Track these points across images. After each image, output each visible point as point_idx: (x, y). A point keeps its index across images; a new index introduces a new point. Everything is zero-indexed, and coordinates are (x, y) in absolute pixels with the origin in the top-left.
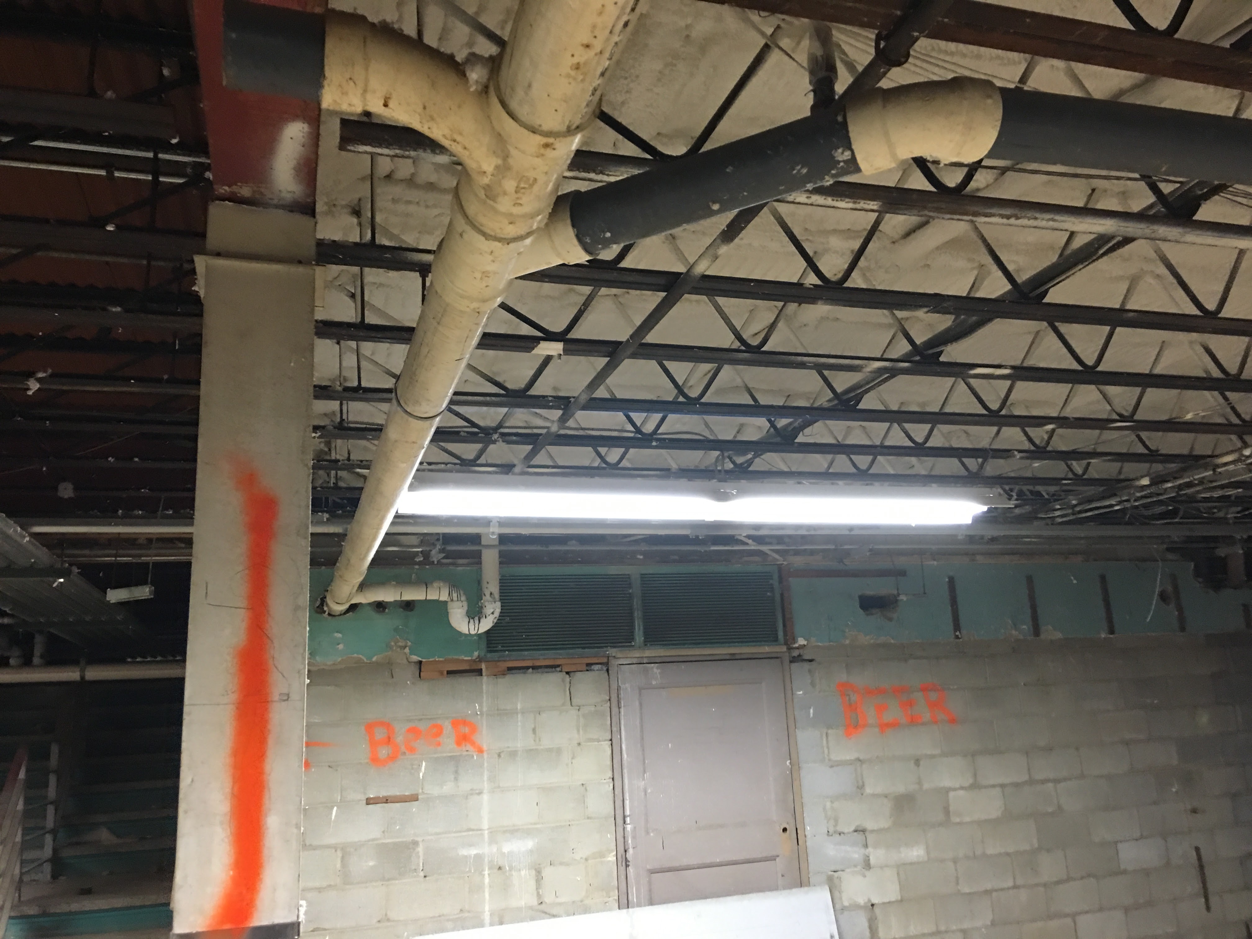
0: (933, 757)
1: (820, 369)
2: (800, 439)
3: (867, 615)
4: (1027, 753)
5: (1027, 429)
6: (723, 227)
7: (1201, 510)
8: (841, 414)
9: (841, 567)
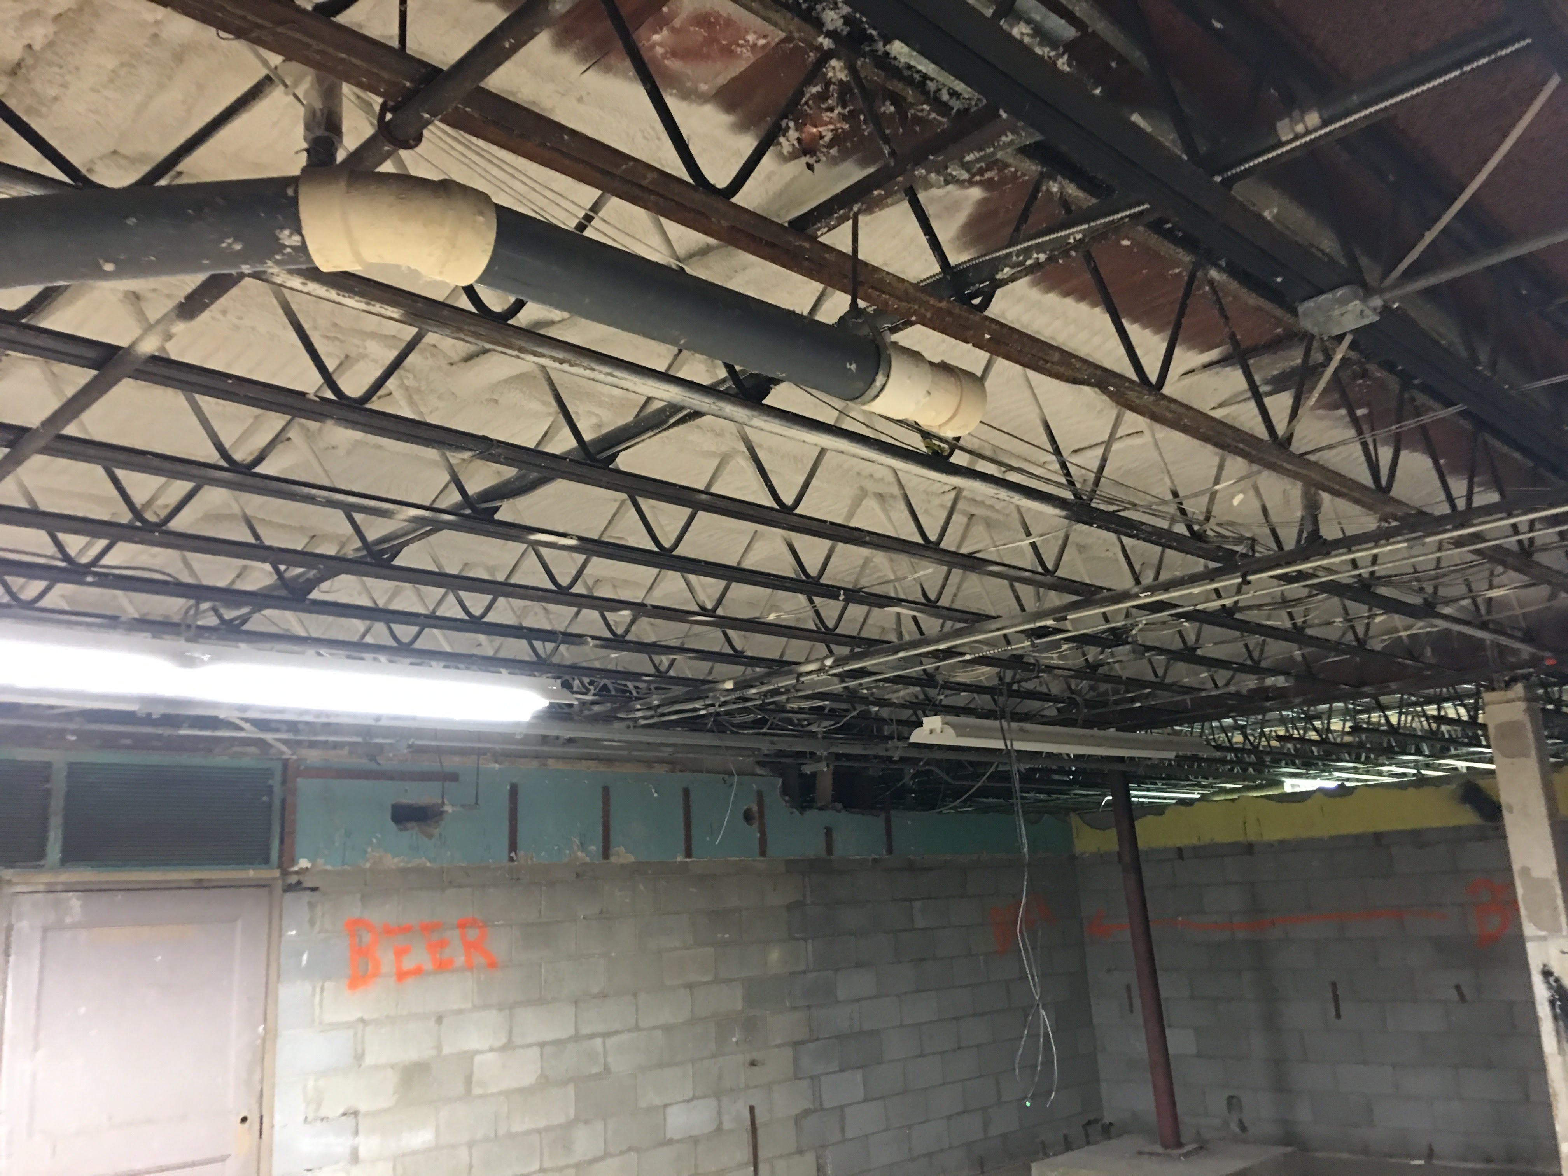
0: (460, 1012)
1: (349, 510)
2: (315, 595)
3: (401, 830)
4: (576, 1003)
5: (606, 613)
6: (180, 296)
7: (790, 721)
8: (369, 569)
9: (373, 766)
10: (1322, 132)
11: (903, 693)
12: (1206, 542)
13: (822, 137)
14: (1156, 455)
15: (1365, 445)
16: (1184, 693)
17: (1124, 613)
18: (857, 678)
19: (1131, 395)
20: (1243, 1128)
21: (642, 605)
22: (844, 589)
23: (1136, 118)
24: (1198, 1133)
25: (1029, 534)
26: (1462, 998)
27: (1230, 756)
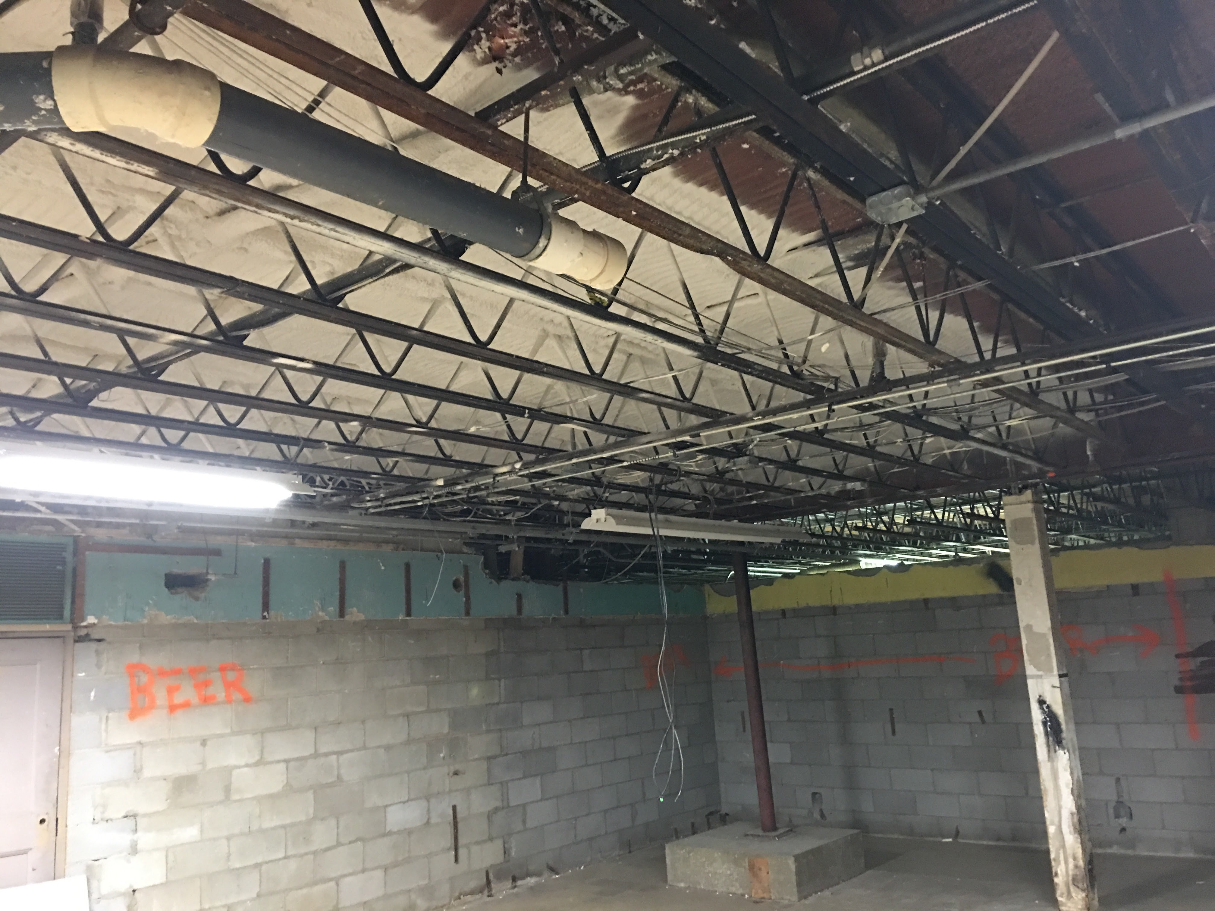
0: (221, 736)
1: (122, 334)
2: (95, 403)
3: (173, 594)
4: (316, 729)
5: (341, 424)
7: (490, 512)
8: (139, 382)
9: (149, 543)
10: (884, 65)
11: (578, 491)
12: (802, 379)
13: (508, 47)
14: (768, 311)
15: (918, 309)
16: (788, 494)
17: (745, 431)
18: (540, 478)
19: (744, 264)
20: (822, 815)
21: (369, 418)
22: (529, 409)
23: (743, 45)
24: (791, 821)
25: (671, 369)
26: (983, 722)
27: (822, 542)
